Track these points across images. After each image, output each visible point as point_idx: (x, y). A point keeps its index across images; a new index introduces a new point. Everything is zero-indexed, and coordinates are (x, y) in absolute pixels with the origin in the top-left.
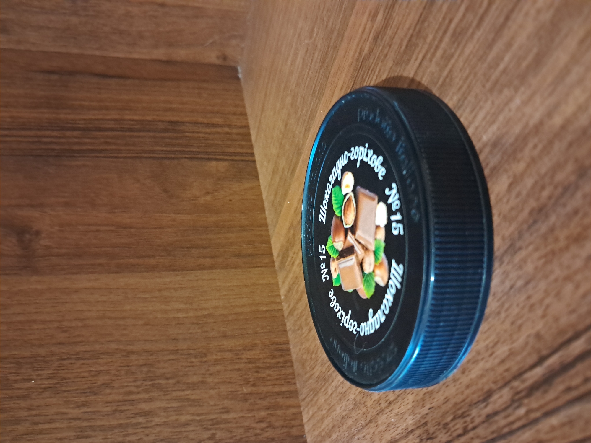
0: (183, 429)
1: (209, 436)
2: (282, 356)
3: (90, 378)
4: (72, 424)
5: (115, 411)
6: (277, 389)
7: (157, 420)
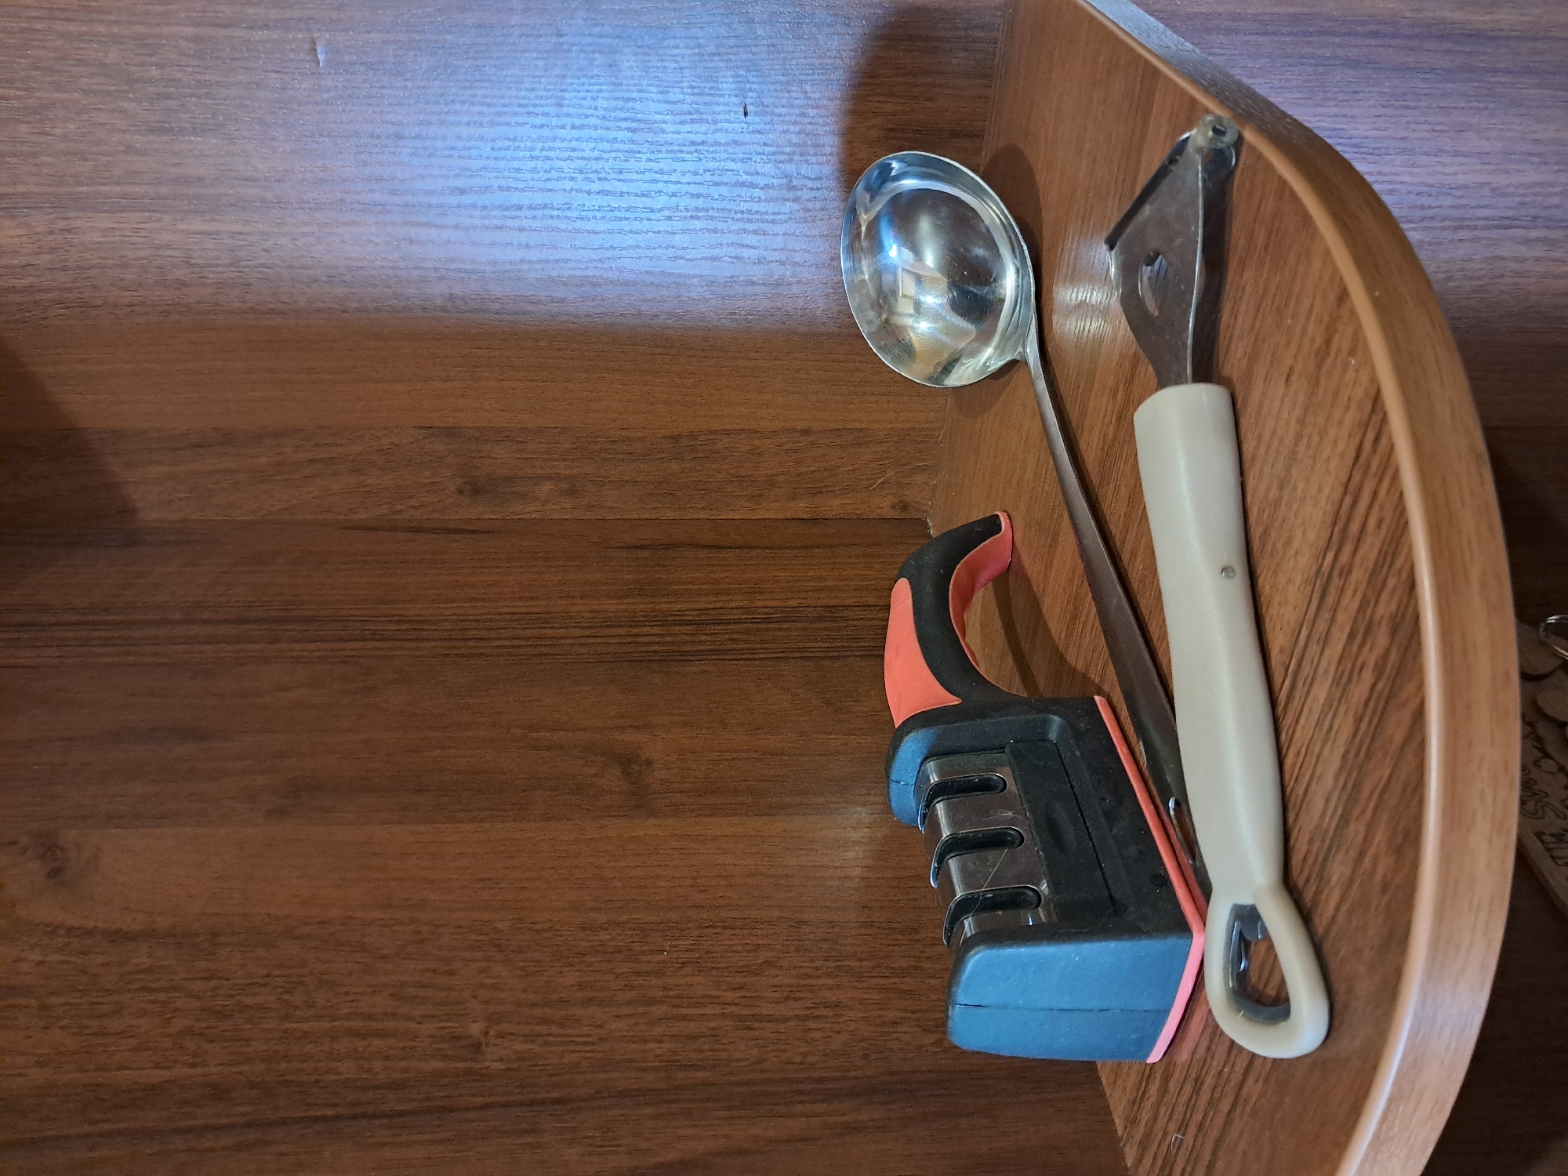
0: (892, 1029)
1: (932, 1040)
3: (745, 954)
4: (726, 1011)
5: (787, 998)
7: (851, 1014)
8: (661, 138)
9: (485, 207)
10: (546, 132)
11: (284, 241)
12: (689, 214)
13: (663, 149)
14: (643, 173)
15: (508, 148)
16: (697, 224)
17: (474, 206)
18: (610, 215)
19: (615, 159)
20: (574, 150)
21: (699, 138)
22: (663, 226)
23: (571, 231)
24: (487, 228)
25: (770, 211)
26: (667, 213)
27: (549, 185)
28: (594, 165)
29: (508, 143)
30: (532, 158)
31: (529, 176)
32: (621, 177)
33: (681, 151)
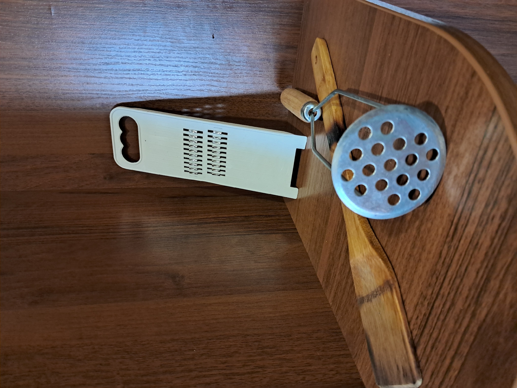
0: (285, 375)
1: (301, 378)
2: (337, 335)
3: (226, 349)
5: (244, 365)
6: (338, 353)
7: (269, 370)
8: (183, 45)
9: (116, 70)
10: (140, 42)
11: (37, 82)
12: (192, 73)
13: (183, 49)
14: (175, 58)
15: (125, 48)
16: (195, 77)
17: (112, 70)
18: (163, 73)
19: (165, 52)
20: (150, 49)
21: (196, 45)
22: (183, 78)
23: (149, 79)
24: (117, 78)
25: (222, 73)
26: (184, 73)
27: (141, 62)
28: (158, 55)
29: (125, 46)
30: (134, 52)
31: (133, 58)
32: (168, 59)
33: (189, 50)
